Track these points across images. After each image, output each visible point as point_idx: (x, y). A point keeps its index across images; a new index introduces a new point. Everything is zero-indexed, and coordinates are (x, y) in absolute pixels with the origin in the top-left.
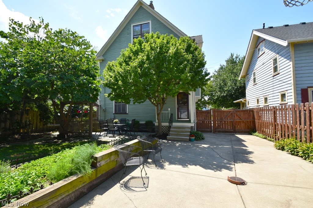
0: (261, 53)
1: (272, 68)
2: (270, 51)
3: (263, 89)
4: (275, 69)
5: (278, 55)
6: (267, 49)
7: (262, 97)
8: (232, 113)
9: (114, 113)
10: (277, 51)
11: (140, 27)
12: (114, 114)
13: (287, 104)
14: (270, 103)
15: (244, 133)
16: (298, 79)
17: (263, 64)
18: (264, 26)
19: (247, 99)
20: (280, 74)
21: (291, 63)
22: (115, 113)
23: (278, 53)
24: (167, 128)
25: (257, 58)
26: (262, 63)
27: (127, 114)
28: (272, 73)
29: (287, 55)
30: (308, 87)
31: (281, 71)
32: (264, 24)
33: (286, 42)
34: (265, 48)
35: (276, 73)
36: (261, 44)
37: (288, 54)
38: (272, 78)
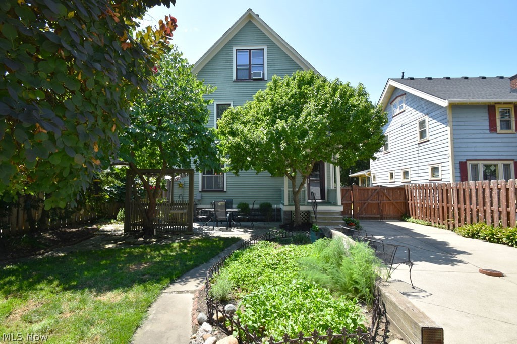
0: (398, 111)
1: (418, 132)
2: (414, 110)
3: (401, 159)
4: (422, 134)
5: (427, 116)
6: (408, 107)
7: (400, 171)
8: (378, 192)
9: (200, 190)
10: (425, 111)
11: (248, 53)
12: (200, 192)
13: (441, 180)
14: (412, 179)
15: (393, 219)
16: (457, 149)
17: (402, 126)
18: (403, 76)
19: (372, 173)
20: (430, 142)
21: (448, 128)
22: (203, 191)
23: (427, 114)
24: (306, 214)
25: (391, 117)
26: (400, 124)
27: (225, 192)
28: (418, 138)
29: (442, 118)
30: (467, 160)
31: (431, 138)
32: (403, 73)
33: (447, 101)
34: (405, 104)
35: (424, 139)
36: (399, 99)
37: (444, 117)
38: (417, 145)
